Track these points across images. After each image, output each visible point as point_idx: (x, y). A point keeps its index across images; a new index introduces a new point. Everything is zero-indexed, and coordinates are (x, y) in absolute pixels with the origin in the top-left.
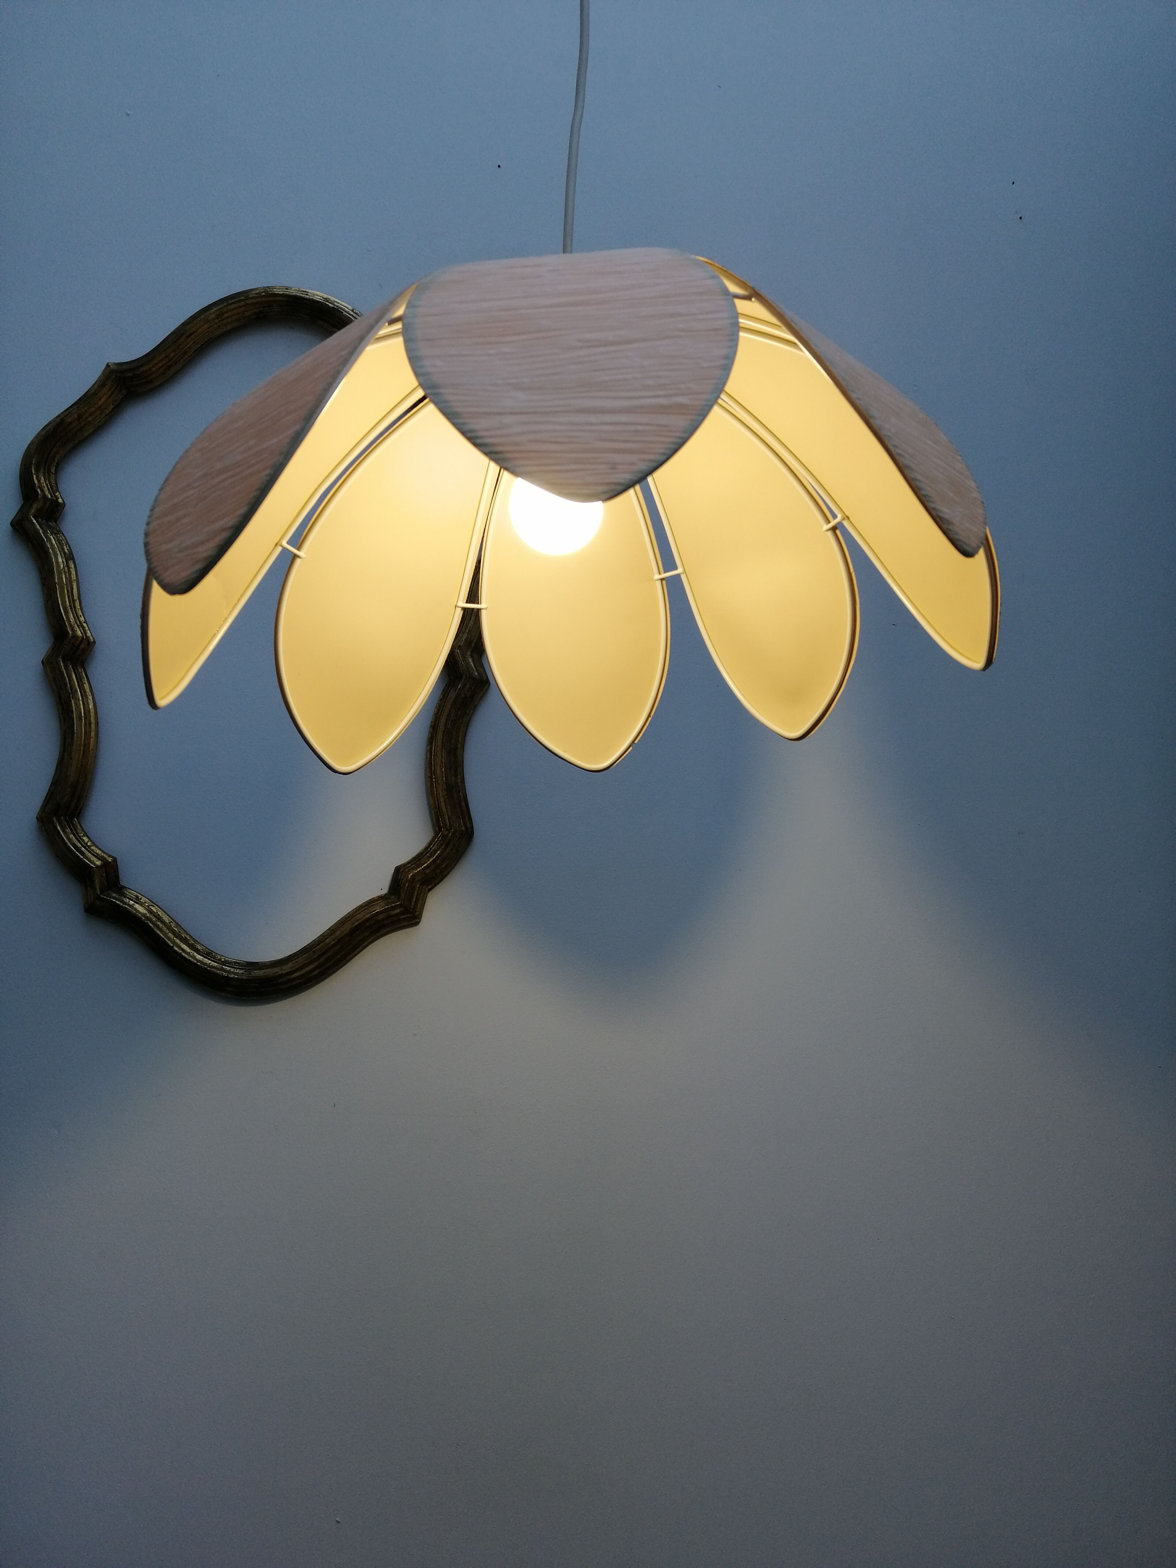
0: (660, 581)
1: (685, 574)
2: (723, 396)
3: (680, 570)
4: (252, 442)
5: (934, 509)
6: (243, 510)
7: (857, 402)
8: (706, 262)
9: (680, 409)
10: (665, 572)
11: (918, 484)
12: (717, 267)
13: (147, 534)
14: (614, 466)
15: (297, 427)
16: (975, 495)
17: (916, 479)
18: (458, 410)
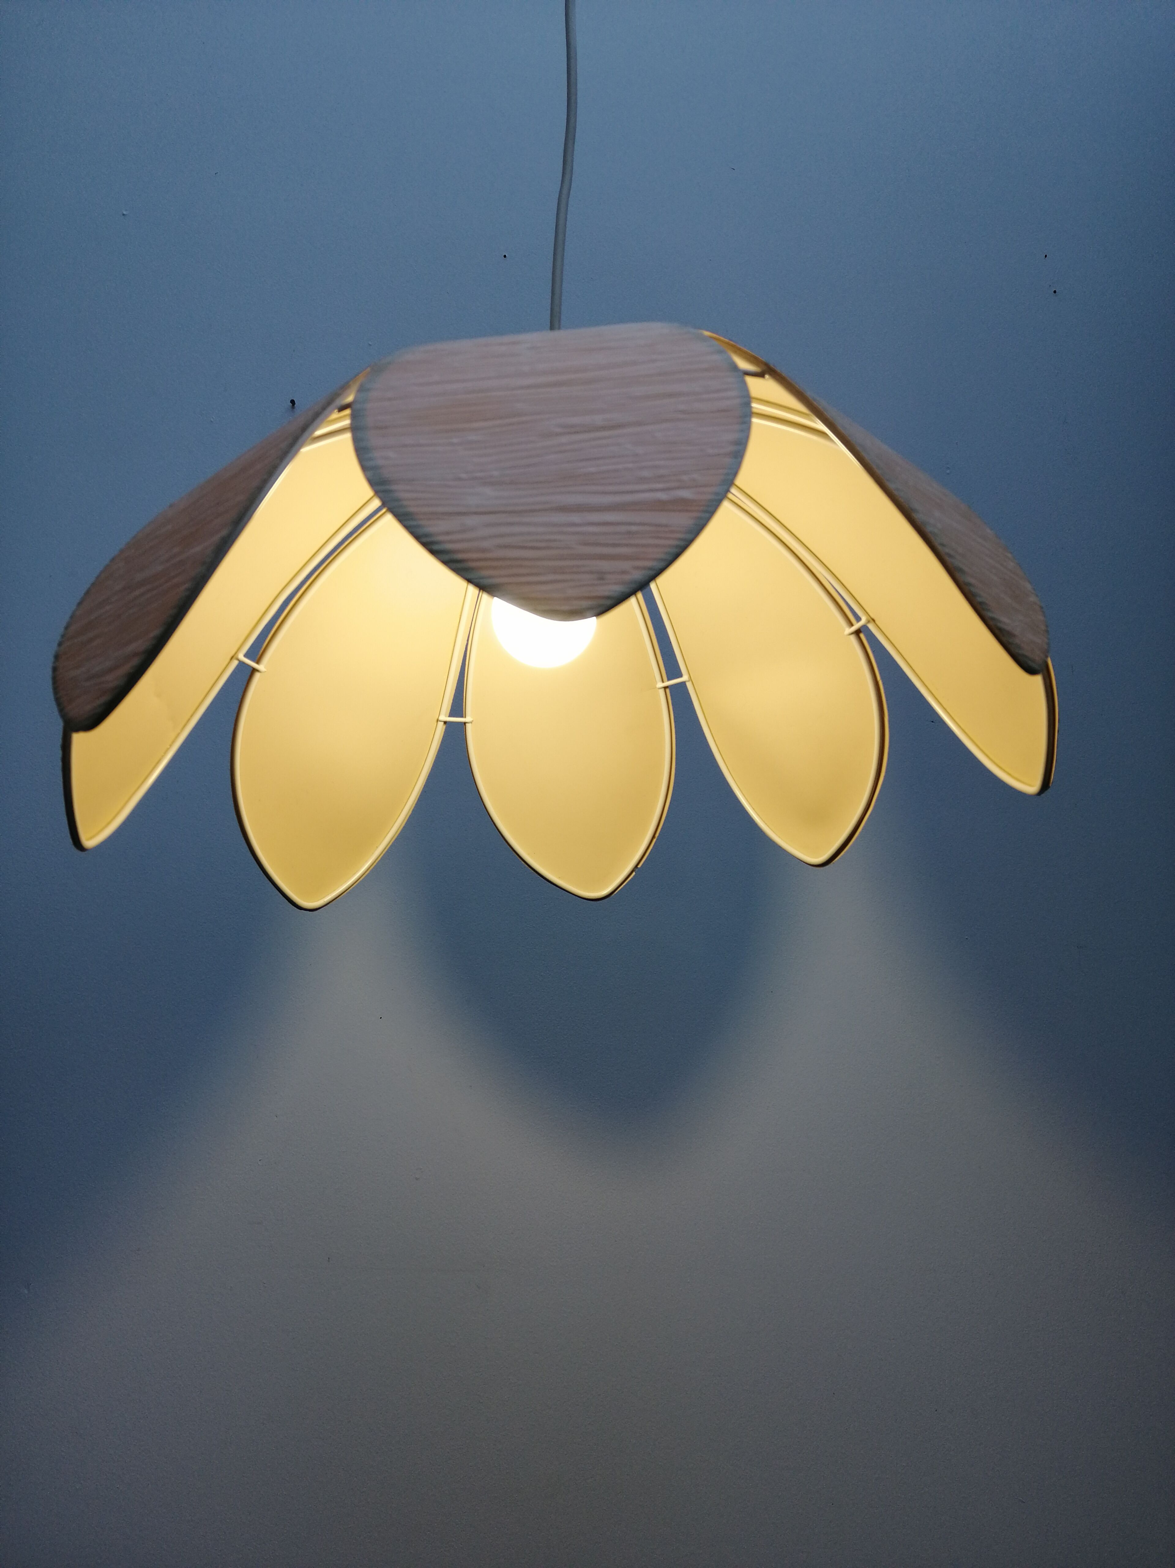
0: (663, 689)
1: (690, 682)
2: (733, 490)
3: (685, 678)
4: (176, 550)
5: (993, 619)
6: (156, 632)
7: (896, 493)
8: (711, 337)
9: (681, 505)
10: (669, 679)
11: (972, 589)
12: (723, 342)
13: (57, 657)
14: (601, 576)
15: (224, 532)
16: (1033, 599)
17: (969, 584)
18: (412, 509)
